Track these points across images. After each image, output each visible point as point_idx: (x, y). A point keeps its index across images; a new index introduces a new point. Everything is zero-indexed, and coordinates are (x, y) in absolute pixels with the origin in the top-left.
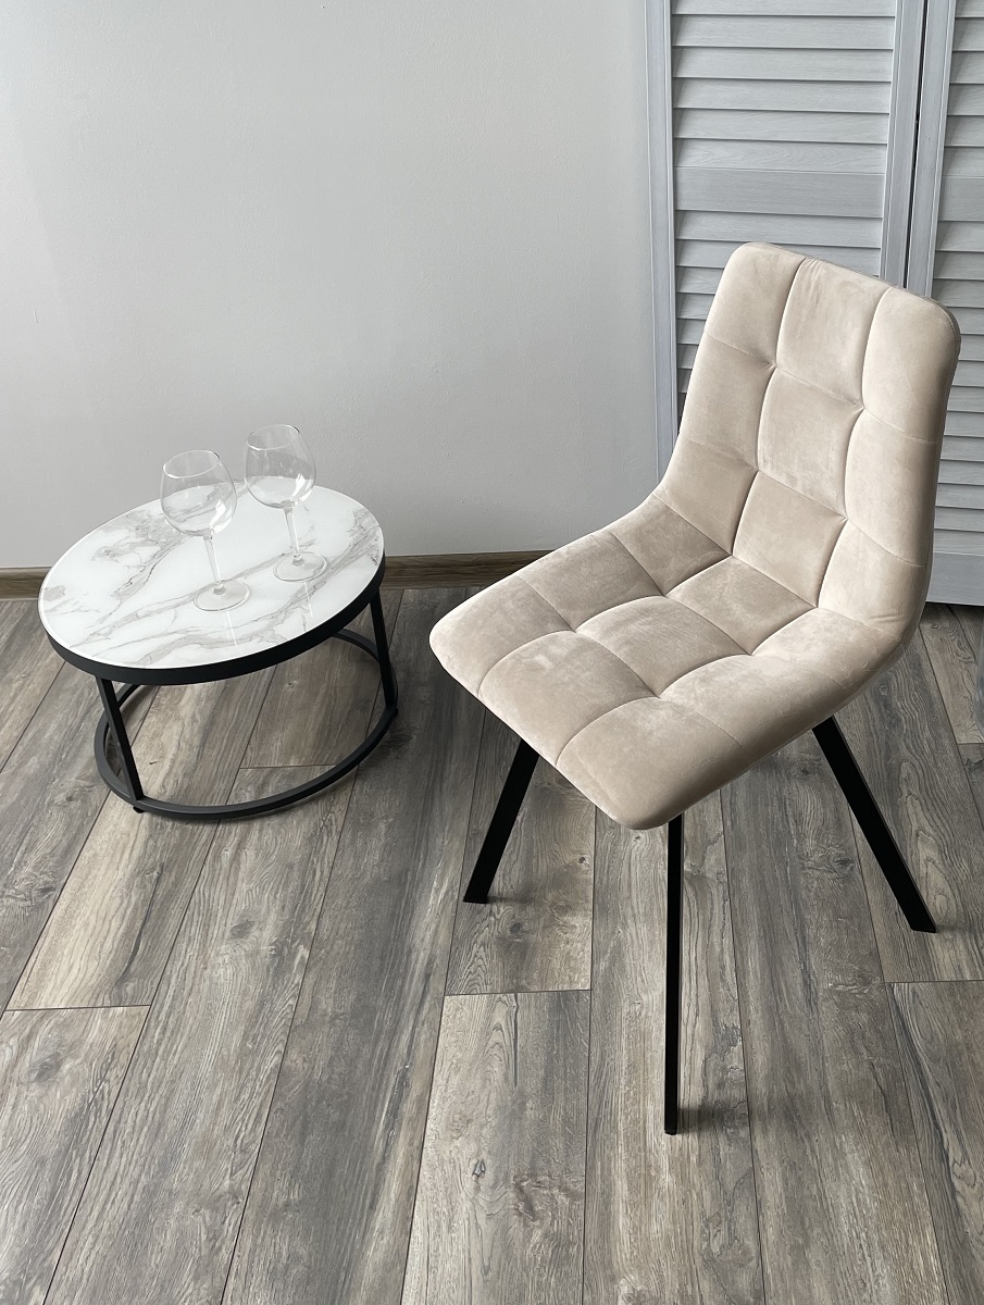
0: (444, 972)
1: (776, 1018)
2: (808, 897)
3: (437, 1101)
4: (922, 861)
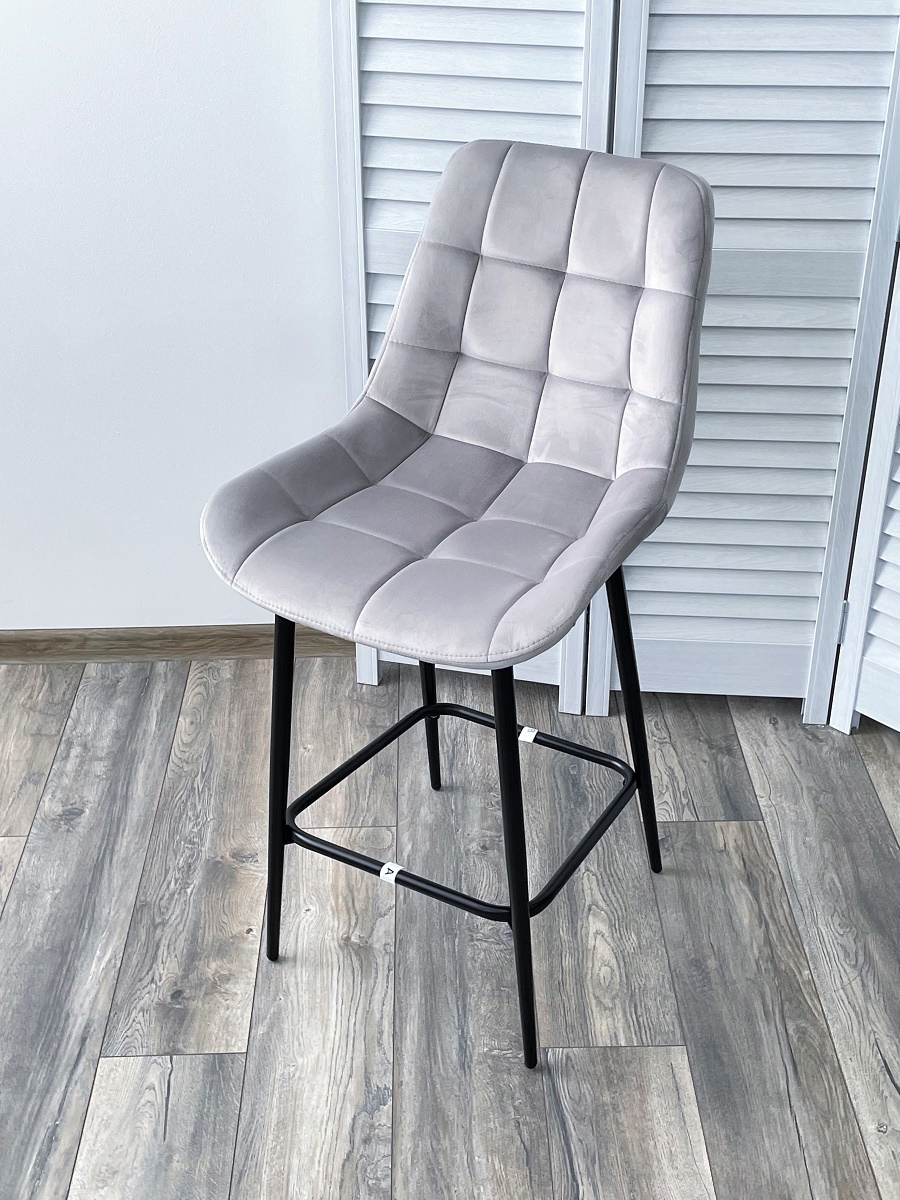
0: (101, 1035)
1: (429, 1080)
2: (474, 967)
3: (84, 1154)
4: (591, 934)
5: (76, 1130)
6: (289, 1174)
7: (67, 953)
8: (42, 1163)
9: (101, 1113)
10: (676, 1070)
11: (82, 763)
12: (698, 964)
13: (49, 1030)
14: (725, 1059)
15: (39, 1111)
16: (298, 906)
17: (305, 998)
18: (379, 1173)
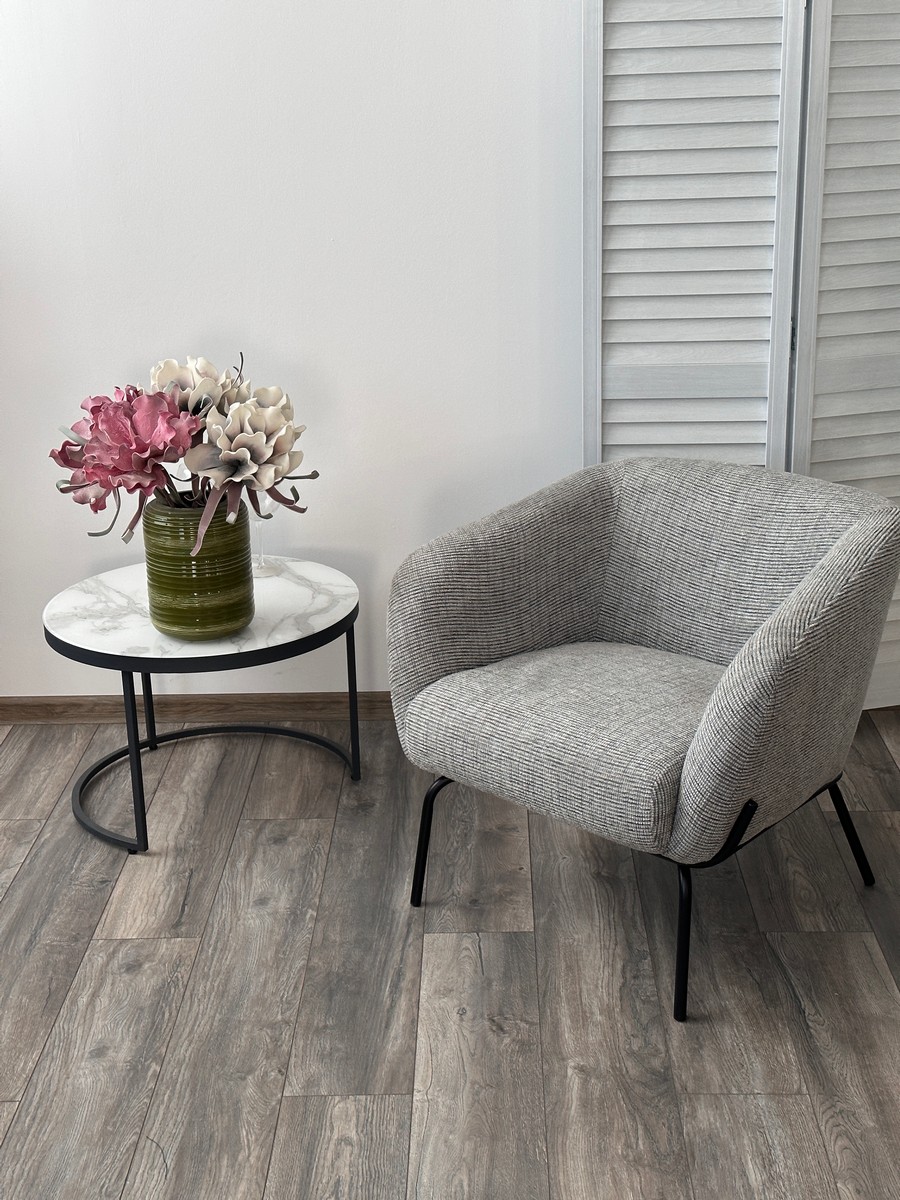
0: (421, 925)
3: (425, 982)
4: (791, 873)
5: (416, 970)
6: (581, 992)
7: (383, 880)
8: (395, 987)
9: (432, 961)
15: (386, 961)
16: (555, 856)
18: (648, 994)
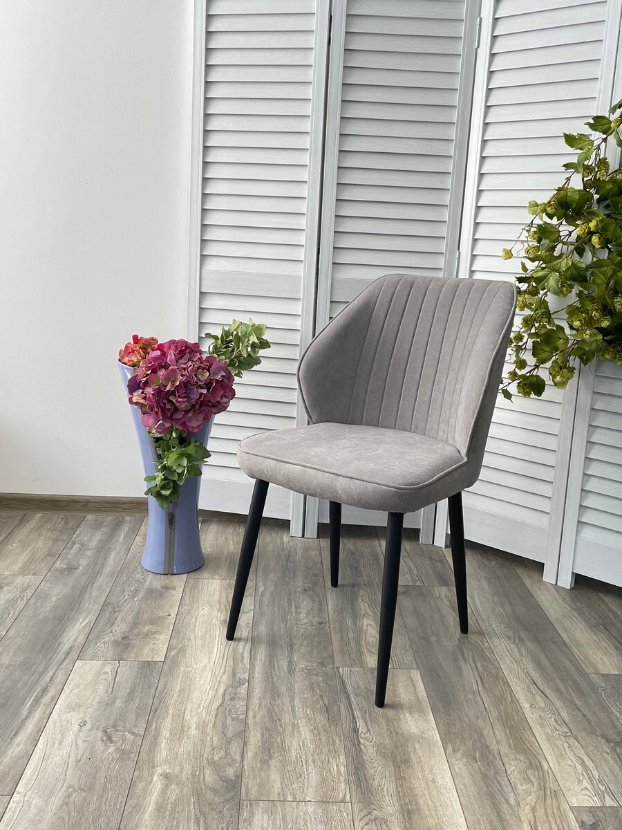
0: (79, 651)
1: (270, 677)
2: (297, 634)
3: (64, 697)
4: (365, 625)
5: (59, 688)
7: (62, 620)
8: (37, 702)
9: (75, 682)
10: (414, 679)
11: (80, 550)
12: (426, 639)
13: (48, 649)
14: (441, 675)
15: (38, 679)
16: (198, 607)
17: (199, 642)
18: (239, 713)
